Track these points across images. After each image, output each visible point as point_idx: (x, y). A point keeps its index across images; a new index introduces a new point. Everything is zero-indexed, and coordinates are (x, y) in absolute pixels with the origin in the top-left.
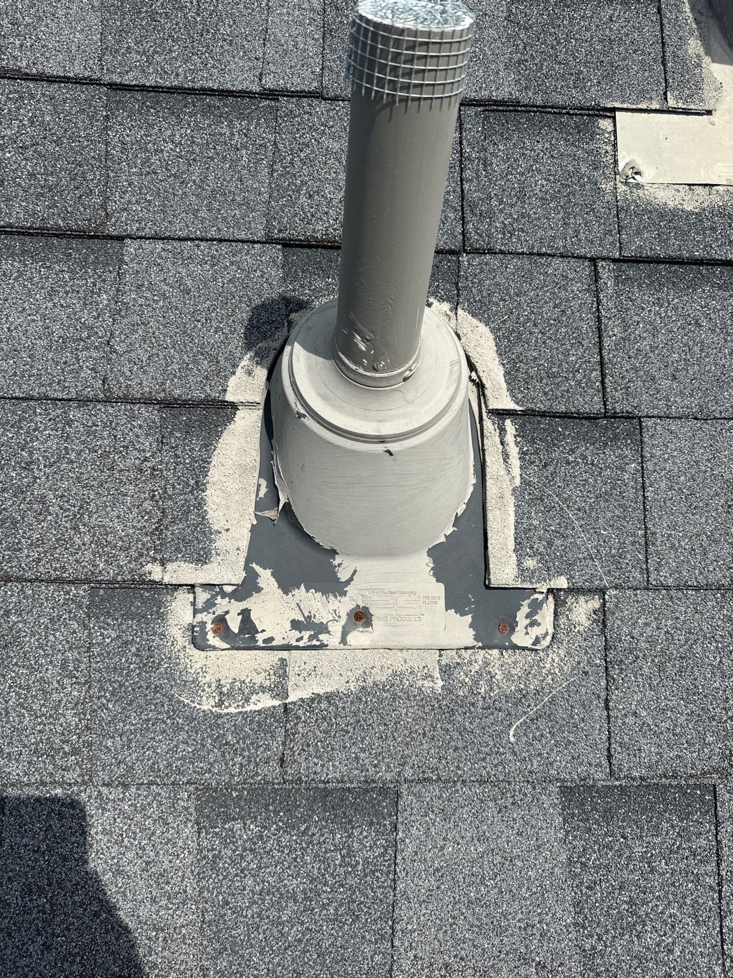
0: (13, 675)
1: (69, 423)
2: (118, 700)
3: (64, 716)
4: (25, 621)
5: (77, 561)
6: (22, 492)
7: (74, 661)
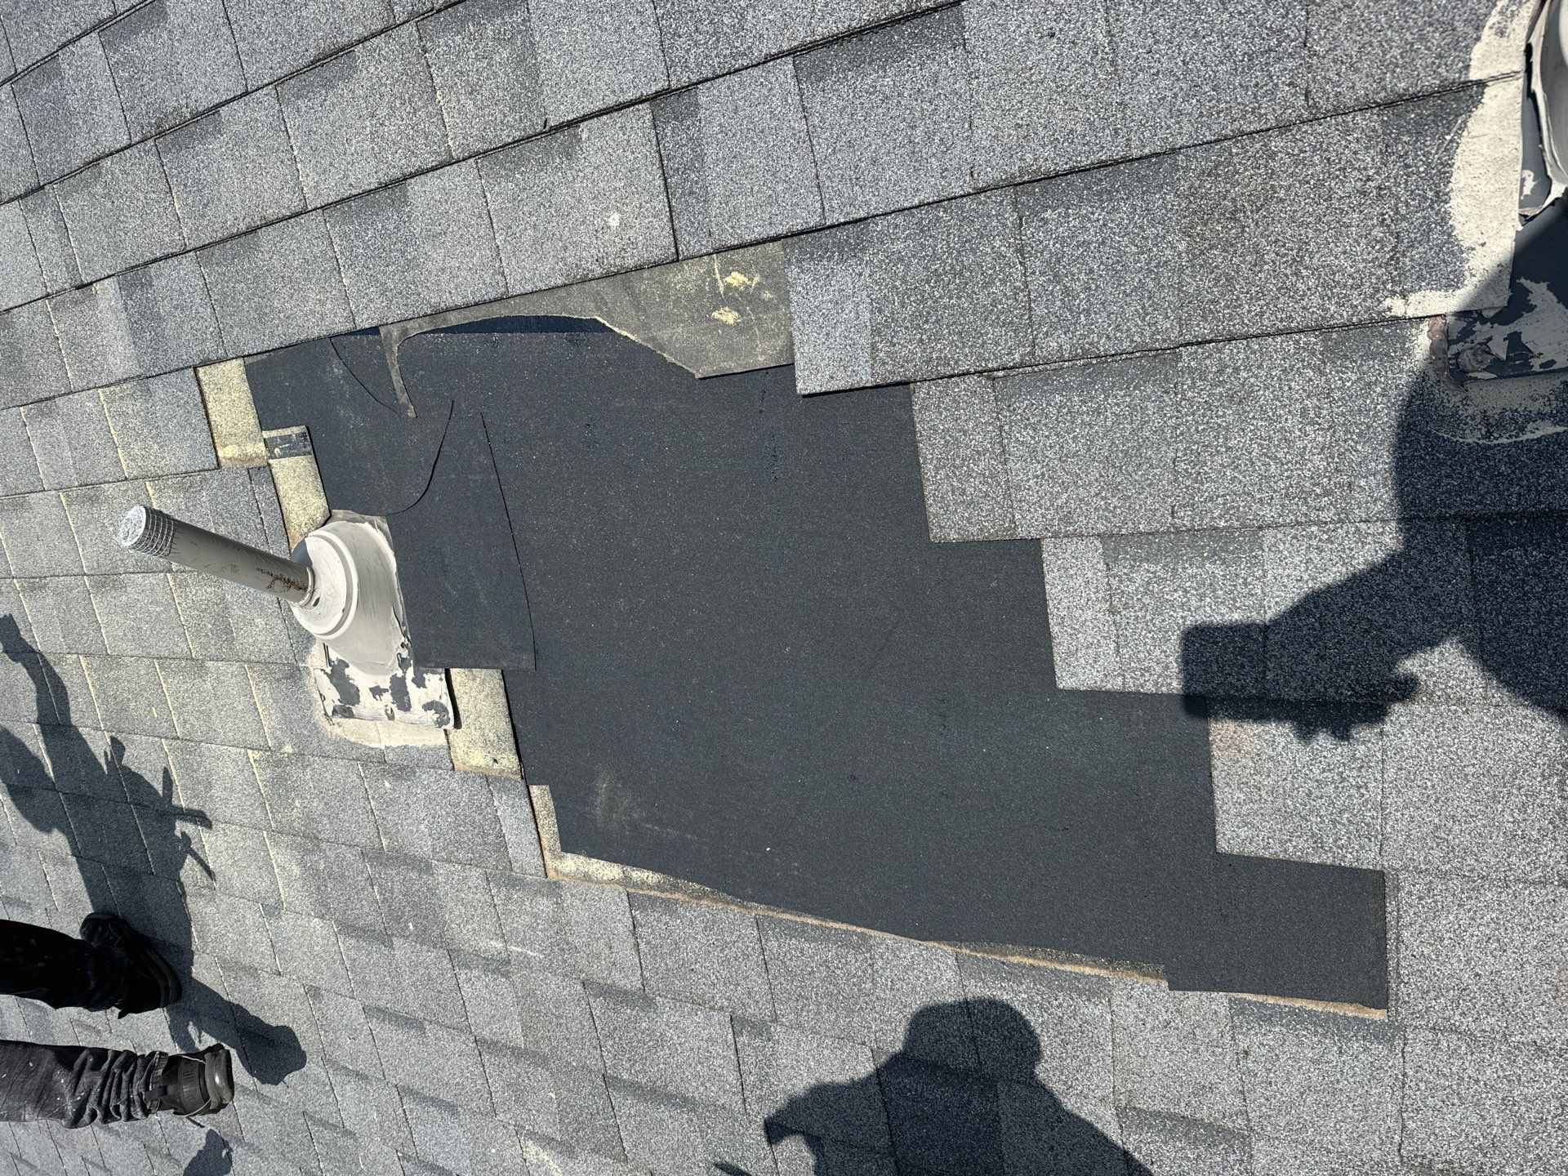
0: (1252, 428)
1: (1272, 156)
2: (1367, 442)
3: (1311, 461)
4: (1256, 377)
5: (1304, 308)
6: (1232, 245)
7: (1314, 408)
